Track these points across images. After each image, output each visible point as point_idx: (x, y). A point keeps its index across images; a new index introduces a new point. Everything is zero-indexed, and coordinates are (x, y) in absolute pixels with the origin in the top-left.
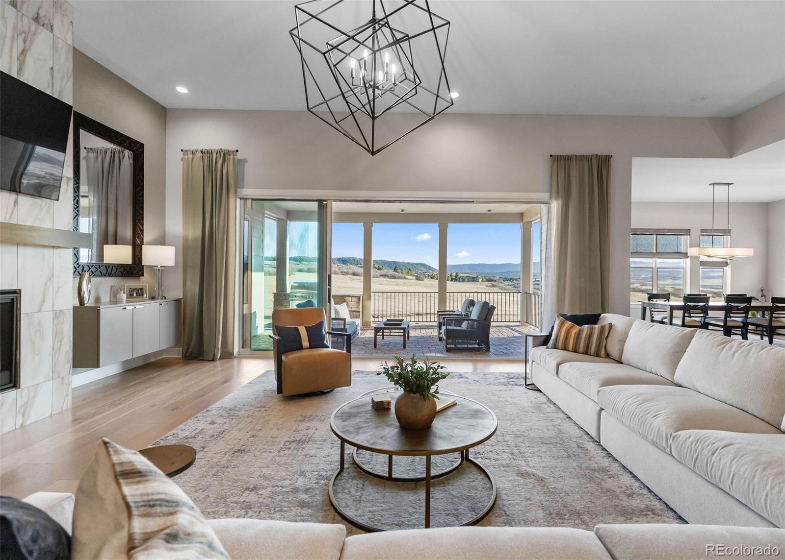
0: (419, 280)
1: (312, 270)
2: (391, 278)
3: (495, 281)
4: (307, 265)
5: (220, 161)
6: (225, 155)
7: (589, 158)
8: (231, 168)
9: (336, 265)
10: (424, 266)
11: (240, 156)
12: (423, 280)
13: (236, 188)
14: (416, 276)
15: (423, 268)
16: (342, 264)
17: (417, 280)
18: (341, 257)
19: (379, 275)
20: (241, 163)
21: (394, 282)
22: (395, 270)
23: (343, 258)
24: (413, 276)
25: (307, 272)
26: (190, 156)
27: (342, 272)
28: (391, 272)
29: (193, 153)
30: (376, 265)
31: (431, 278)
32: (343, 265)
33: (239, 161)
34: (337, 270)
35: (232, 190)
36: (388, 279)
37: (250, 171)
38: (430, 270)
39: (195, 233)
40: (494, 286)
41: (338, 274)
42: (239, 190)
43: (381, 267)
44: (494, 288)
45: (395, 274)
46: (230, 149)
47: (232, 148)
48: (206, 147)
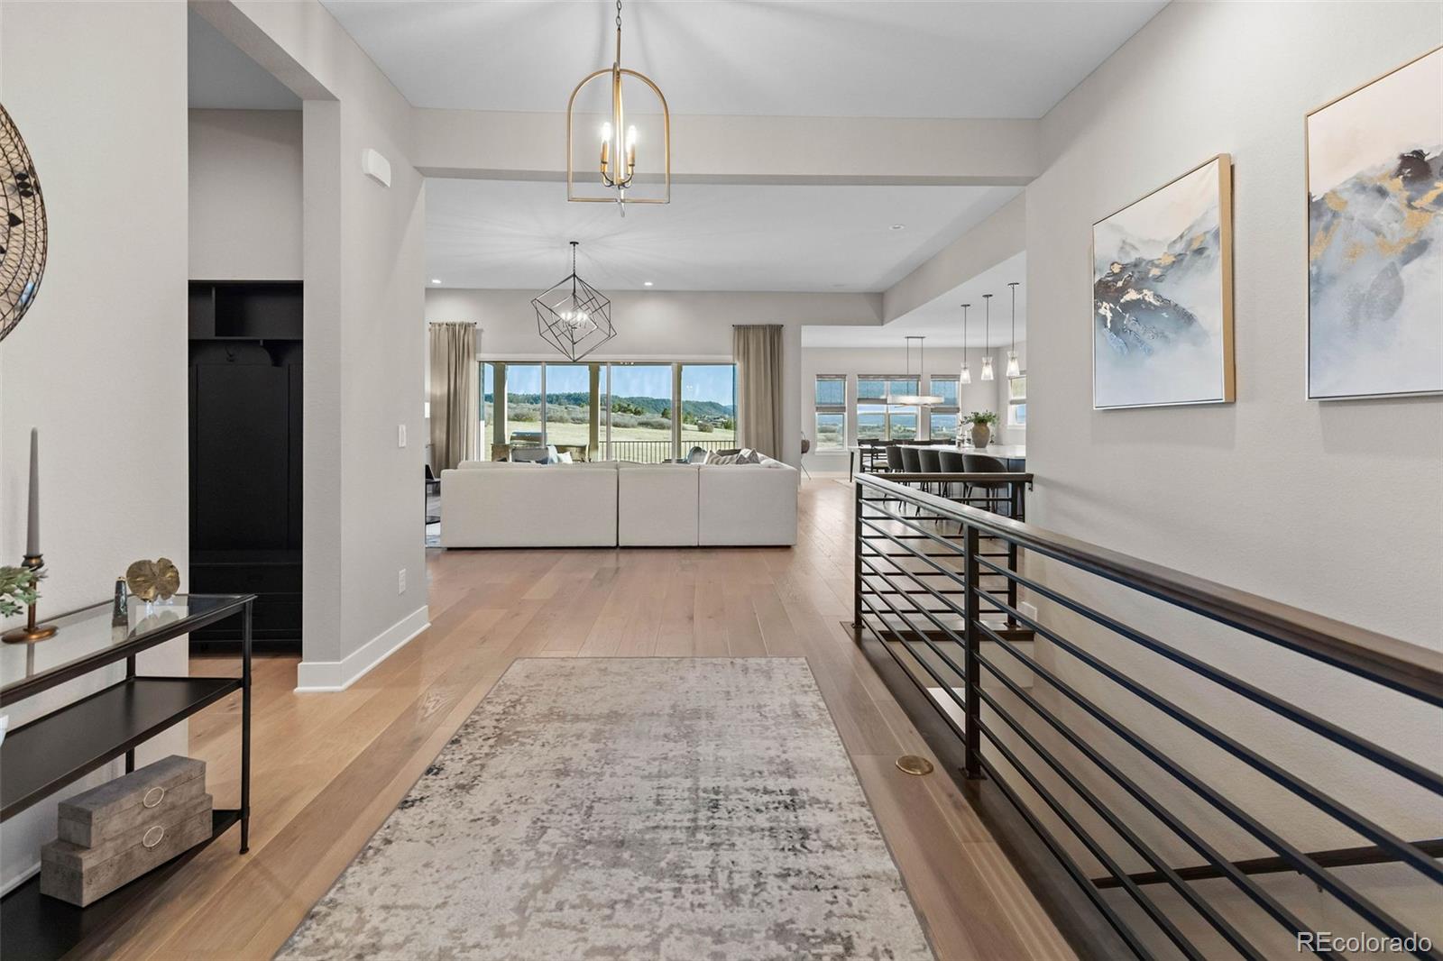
0: (705, 431)
1: (523, 416)
2: (657, 428)
3: (834, 431)
4: (515, 408)
5: (462, 332)
6: (466, 326)
7: (764, 327)
8: (471, 338)
9: (563, 407)
10: (715, 408)
11: (477, 327)
12: (710, 431)
13: (475, 353)
14: (700, 425)
15: (713, 411)
16: (573, 404)
17: (701, 430)
18: (572, 393)
19: (636, 423)
20: (478, 333)
21: (661, 434)
22: (664, 415)
23: (575, 394)
24: (696, 424)
25: (514, 420)
26: (437, 327)
27: (573, 419)
28: (658, 418)
29: (439, 325)
30: (631, 406)
31: (726, 428)
32: (575, 407)
33: (477, 330)
34: (566, 415)
35: (471, 354)
36: (651, 430)
37: (486, 339)
38: (725, 413)
39: (441, 390)
40: (830, 440)
41: (567, 421)
42: (477, 355)
43: (639, 409)
44: (829, 444)
45: (665, 420)
46: (470, 322)
47: (472, 321)
48: (450, 320)
